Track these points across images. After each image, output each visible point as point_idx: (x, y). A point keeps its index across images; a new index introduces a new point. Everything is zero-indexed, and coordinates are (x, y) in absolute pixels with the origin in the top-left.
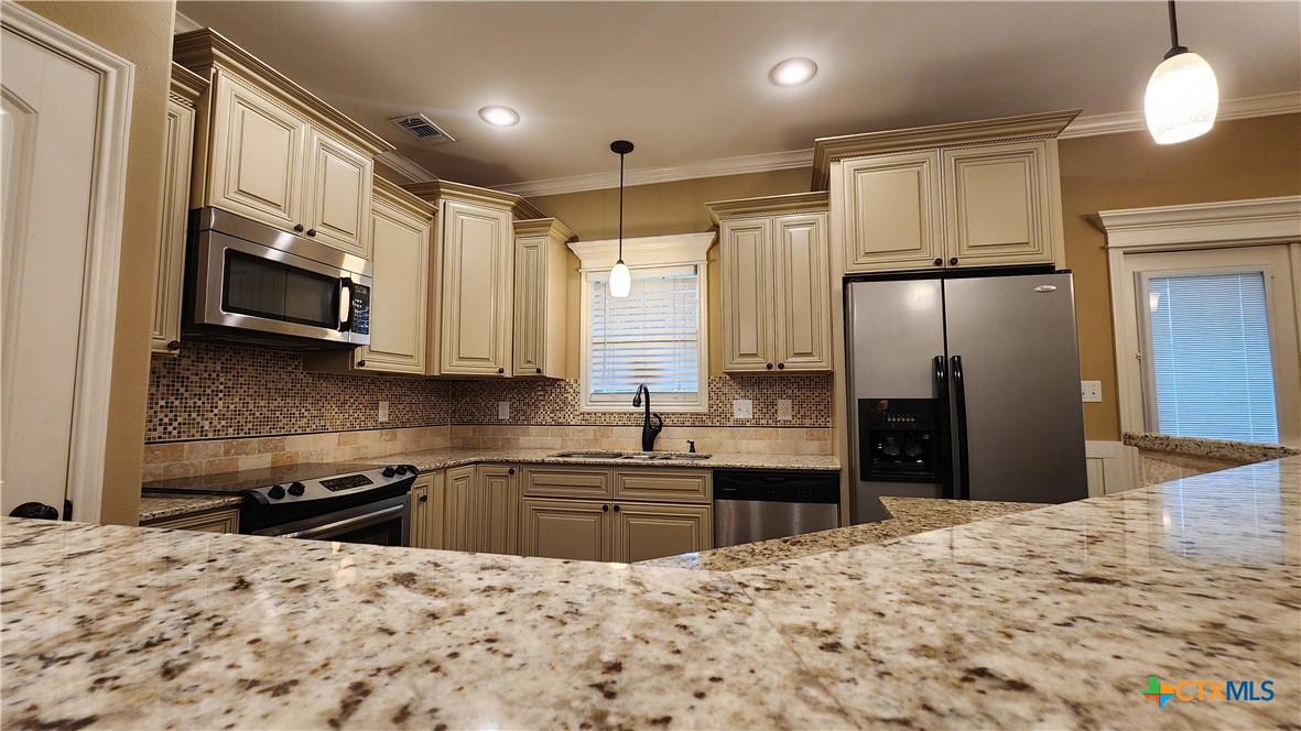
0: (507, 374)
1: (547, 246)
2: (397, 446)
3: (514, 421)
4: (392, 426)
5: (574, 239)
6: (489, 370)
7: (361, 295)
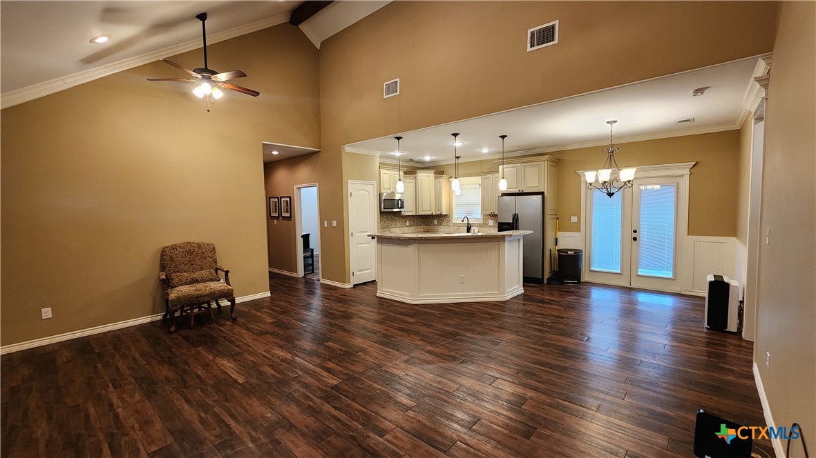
0: (434, 214)
1: (443, 180)
2: (410, 231)
3: (438, 225)
4: (411, 225)
5: (451, 177)
6: (430, 213)
7: (402, 202)
